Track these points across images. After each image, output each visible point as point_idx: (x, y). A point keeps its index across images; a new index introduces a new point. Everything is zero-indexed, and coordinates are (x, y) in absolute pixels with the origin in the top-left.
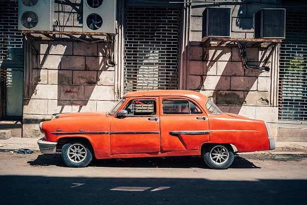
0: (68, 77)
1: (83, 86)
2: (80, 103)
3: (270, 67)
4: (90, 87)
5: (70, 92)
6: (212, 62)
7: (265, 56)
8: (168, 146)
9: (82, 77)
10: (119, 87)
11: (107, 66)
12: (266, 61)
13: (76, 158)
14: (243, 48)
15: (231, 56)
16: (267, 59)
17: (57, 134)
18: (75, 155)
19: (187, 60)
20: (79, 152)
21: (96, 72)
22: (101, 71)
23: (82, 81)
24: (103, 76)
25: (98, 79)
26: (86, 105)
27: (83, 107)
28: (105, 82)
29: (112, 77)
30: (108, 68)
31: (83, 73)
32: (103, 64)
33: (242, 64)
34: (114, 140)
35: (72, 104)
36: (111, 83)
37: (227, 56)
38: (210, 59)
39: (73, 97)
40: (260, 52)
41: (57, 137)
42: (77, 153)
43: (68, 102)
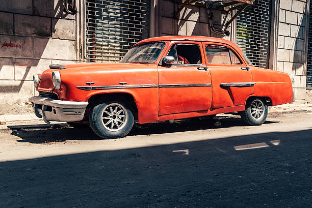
0: (6, 23)
1: (30, 39)
2: (26, 62)
3: (230, 32)
4: (42, 40)
5: (10, 45)
6: (183, 21)
7: (227, 20)
8: (219, 101)
9: (29, 26)
10: (82, 43)
11: (64, 13)
12: (227, 25)
13: (113, 124)
14: (210, 9)
15: (199, 17)
16: (228, 23)
17: (87, 89)
18: (112, 120)
19: (159, 15)
20: (117, 115)
21: (50, 19)
22: (58, 18)
23: (29, 31)
24: (60, 25)
25: (52, 30)
26: (36, 65)
27: (32, 68)
28: (63, 34)
29: (72, 28)
30: (66, 15)
31: (29, 20)
32: (59, 10)
33: (209, 26)
34: (164, 96)
35: (14, 63)
36: (72, 36)
37: (195, 16)
38: (180, 18)
39: (16, 53)
40: (223, 15)
41: (88, 93)
42: (114, 117)
43: (8, 60)
